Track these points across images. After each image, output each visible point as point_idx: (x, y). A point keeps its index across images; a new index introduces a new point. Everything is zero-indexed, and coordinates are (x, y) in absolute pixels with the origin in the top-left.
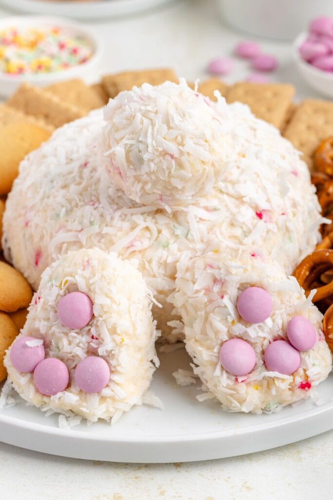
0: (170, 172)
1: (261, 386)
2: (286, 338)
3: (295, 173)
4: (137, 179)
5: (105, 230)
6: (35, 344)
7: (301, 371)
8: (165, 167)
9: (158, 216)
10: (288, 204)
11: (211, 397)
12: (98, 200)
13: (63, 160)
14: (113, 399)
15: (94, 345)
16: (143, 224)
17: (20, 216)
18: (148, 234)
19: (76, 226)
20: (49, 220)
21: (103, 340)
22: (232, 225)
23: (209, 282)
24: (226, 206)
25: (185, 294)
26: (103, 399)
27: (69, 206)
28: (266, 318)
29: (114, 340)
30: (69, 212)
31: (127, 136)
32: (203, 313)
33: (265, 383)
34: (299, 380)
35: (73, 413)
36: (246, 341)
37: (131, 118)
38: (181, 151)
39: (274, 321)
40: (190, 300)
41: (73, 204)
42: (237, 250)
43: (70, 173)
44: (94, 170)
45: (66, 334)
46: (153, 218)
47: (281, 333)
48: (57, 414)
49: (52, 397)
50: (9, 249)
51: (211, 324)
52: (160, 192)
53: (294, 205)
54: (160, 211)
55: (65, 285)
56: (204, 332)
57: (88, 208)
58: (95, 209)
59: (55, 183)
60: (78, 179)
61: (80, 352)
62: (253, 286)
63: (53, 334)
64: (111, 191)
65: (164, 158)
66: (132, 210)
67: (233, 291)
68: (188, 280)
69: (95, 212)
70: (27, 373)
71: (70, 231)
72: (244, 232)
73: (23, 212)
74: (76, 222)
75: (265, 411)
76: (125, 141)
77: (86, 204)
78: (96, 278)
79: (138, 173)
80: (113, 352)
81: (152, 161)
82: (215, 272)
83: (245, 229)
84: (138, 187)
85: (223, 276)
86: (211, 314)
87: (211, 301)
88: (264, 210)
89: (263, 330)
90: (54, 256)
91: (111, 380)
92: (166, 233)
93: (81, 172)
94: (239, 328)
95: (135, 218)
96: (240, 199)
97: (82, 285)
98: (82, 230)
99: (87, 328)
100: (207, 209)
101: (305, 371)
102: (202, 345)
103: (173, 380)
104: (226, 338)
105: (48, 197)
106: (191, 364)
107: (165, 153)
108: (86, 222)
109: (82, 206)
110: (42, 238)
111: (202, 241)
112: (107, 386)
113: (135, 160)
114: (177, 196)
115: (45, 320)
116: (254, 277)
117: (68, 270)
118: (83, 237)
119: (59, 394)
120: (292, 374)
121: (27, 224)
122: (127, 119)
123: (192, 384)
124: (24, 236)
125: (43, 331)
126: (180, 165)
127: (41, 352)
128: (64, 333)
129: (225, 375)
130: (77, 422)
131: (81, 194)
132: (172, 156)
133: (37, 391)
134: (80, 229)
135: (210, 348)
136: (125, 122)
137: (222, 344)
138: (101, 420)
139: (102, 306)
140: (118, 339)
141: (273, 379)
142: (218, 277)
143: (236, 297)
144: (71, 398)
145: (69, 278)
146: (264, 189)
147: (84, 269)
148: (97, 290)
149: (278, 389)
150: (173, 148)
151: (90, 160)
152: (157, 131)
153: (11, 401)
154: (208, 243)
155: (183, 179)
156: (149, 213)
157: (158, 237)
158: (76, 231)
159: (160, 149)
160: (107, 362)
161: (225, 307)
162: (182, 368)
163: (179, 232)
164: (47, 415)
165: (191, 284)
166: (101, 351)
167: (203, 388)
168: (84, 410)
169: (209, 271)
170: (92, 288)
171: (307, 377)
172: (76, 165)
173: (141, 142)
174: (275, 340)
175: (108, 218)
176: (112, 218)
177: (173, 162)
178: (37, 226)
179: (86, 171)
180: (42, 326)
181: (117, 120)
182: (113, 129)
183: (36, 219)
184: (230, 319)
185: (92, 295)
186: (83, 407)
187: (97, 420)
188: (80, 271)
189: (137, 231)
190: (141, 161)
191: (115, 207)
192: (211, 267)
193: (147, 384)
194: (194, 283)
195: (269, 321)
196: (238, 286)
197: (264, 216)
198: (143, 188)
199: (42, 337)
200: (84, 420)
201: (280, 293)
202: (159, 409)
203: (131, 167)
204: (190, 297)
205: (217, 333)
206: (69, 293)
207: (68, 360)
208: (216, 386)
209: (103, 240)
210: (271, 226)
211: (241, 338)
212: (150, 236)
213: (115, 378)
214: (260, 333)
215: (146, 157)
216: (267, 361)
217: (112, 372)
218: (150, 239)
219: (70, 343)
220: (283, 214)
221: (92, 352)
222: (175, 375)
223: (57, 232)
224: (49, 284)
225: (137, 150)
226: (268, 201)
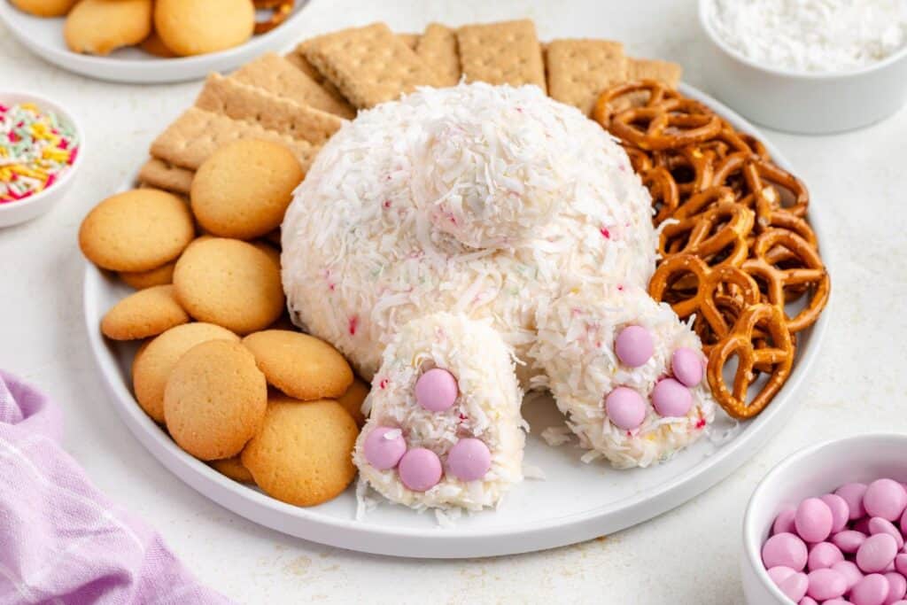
0: (516, 212)
1: (656, 434)
2: (673, 374)
3: (622, 168)
4: (478, 225)
5: (443, 286)
6: (393, 435)
7: (696, 411)
8: (511, 208)
9: (498, 259)
10: (629, 211)
11: (597, 455)
12: (421, 250)
13: (358, 203)
14: (497, 482)
15: (465, 425)
16: (485, 273)
17: (317, 277)
18: (491, 283)
19: (403, 285)
20: (364, 282)
21: (476, 419)
22: (580, 252)
23: (582, 330)
24: (569, 230)
25: (553, 347)
26: (487, 484)
27: (386, 262)
28: (648, 359)
29: (489, 417)
30: (389, 269)
31: (459, 179)
32: (579, 367)
33: (660, 430)
34: (695, 420)
35: (451, 505)
36: (632, 388)
37: (458, 156)
38: (525, 186)
39: (656, 358)
40: (562, 355)
41: (391, 258)
42: (600, 286)
43: (373, 218)
44: (401, 211)
45: (429, 418)
46: (494, 262)
47: (666, 372)
48: (431, 510)
49: (427, 493)
50: (297, 313)
51: (590, 377)
52: (504, 235)
53: (634, 209)
54: (499, 252)
55: (418, 364)
56: (582, 387)
57: (413, 262)
58: (421, 261)
59: (357, 232)
60: (385, 224)
61: (451, 437)
62: (628, 325)
63: (413, 421)
64: (435, 236)
65: (508, 198)
66: (467, 257)
67: (609, 337)
68: (554, 332)
69: (423, 267)
70: (388, 470)
71: (396, 292)
72: (595, 258)
73: (322, 272)
74: (402, 281)
75: (662, 460)
76: (457, 185)
77: (409, 256)
78: (456, 349)
79: (479, 219)
80: (489, 431)
81: (495, 203)
82: (587, 318)
83: (595, 254)
84: (479, 233)
85: (596, 322)
86: (590, 367)
87: (587, 352)
88: (609, 227)
89: (647, 372)
90: (381, 323)
91: (493, 462)
92: (512, 277)
93: (385, 215)
94: (622, 376)
95: (472, 265)
96: (581, 218)
97: (439, 359)
98: (411, 290)
99: (454, 408)
100: (550, 240)
101: (699, 408)
102: (580, 401)
103: (544, 441)
104: (609, 389)
105: (354, 252)
106: (567, 422)
107: (510, 192)
108: (414, 279)
109: (403, 260)
110: (359, 303)
111: (554, 279)
112: (490, 469)
113: (475, 205)
114: (524, 235)
115: (399, 405)
116: (628, 315)
117: (417, 346)
118: (415, 297)
119: (436, 488)
120: (686, 415)
121: (332, 287)
122: (453, 157)
123: (566, 442)
124: (330, 300)
125: (400, 418)
126: (527, 202)
127: (401, 444)
128: (425, 417)
129: (616, 431)
130: (457, 514)
131: (397, 245)
132: (517, 194)
133: (406, 487)
134: (408, 288)
135: (593, 403)
136: (451, 161)
137: (606, 397)
138: (485, 507)
139: (469, 381)
140: (493, 414)
141: (668, 425)
142: (591, 324)
143: (612, 341)
144: (452, 490)
145: (424, 355)
146: (601, 199)
147: (438, 342)
148: (459, 362)
149: (676, 435)
150: (516, 184)
151: (392, 198)
152: (495, 167)
153: (371, 503)
154: (562, 281)
155: (532, 216)
156: (487, 257)
157: (503, 285)
158: (405, 291)
159: (504, 189)
160: (484, 442)
161: (604, 355)
162: (553, 426)
163: (527, 273)
164: (420, 512)
165: (561, 336)
166: (476, 432)
167: (582, 445)
168: (467, 500)
169: (579, 317)
170: (452, 362)
171: (701, 414)
172: (376, 208)
173: (478, 184)
174: (660, 380)
175: (441, 271)
176: (446, 270)
177: (519, 199)
178: (348, 289)
179: (393, 213)
180: (398, 414)
181: (442, 160)
182: (437, 171)
183: (347, 282)
184: (611, 369)
185: (454, 371)
186: (464, 497)
187: (481, 509)
188: (434, 345)
189: (480, 281)
190: (481, 205)
191: (445, 255)
192: (580, 312)
193: (521, 453)
194: (564, 334)
195: (652, 361)
196: (614, 328)
197: (611, 234)
198: (484, 234)
199: (398, 425)
200: (465, 510)
201: (657, 326)
202: (541, 480)
203: (470, 213)
204: (561, 351)
205: (598, 385)
206: (424, 372)
207: (435, 446)
208: (605, 444)
209: (441, 298)
210: (622, 244)
211: (625, 386)
212: (493, 284)
213: (497, 458)
214: (645, 376)
215: (488, 200)
216: (656, 405)
217: (491, 452)
218: (495, 287)
219: (435, 428)
220: (627, 225)
221: (465, 434)
222: (544, 435)
223: (380, 295)
224: (398, 365)
225: (475, 194)
226: (610, 213)
